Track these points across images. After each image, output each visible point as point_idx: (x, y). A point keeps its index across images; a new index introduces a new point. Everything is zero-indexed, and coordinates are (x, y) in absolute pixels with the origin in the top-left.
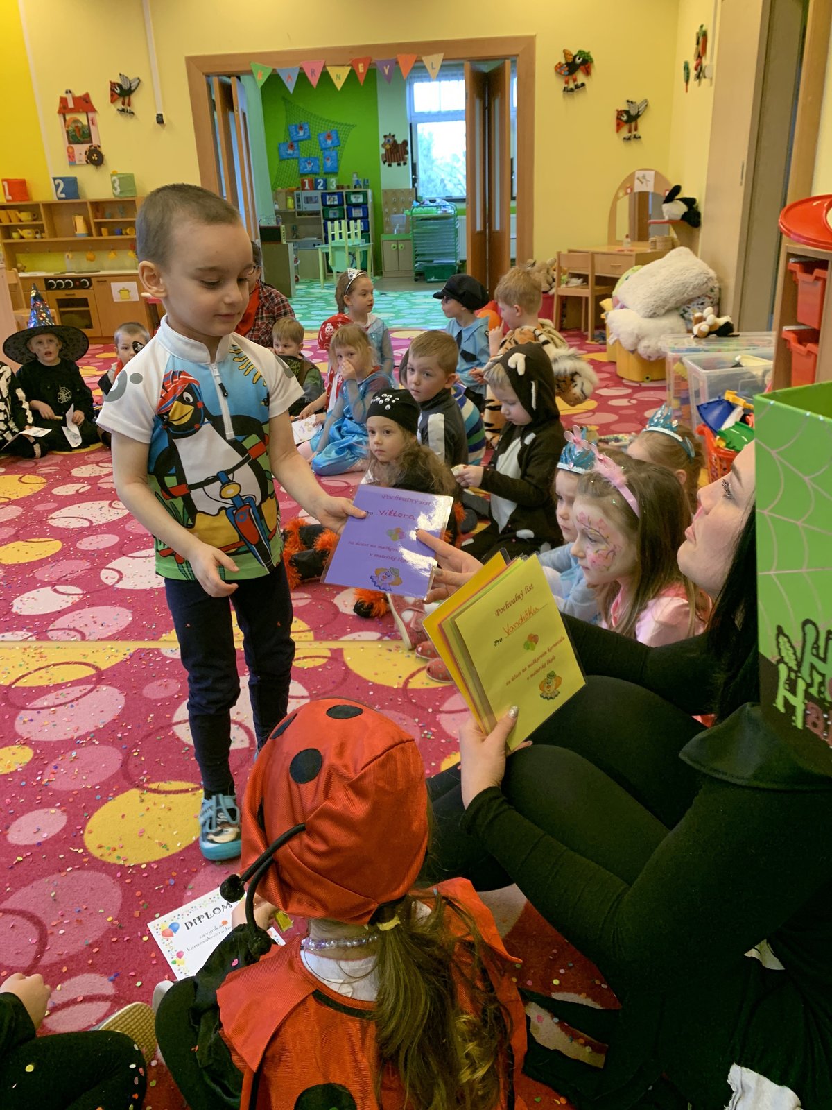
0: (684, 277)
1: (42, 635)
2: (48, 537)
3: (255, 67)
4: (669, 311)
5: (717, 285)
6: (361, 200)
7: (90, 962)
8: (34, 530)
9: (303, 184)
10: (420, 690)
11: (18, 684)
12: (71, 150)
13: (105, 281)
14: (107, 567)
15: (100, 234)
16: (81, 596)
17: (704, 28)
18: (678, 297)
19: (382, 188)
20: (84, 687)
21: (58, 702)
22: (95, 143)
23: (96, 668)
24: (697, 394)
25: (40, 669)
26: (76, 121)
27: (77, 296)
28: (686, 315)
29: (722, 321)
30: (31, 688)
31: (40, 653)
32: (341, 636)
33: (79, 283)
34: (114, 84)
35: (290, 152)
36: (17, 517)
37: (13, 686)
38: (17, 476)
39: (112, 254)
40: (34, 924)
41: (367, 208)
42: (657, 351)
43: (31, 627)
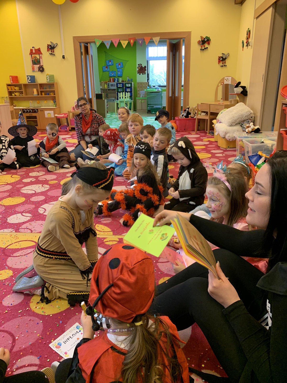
0: (242, 113)
1: (17, 230)
2: (20, 196)
3: (96, 40)
4: (236, 124)
5: (253, 116)
6: (130, 86)
7: (31, 351)
8: (16, 194)
9: (110, 80)
11: (8, 248)
12: (33, 67)
13: (43, 110)
14: (41, 207)
15: (42, 95)
16: (31, 217)
17: (249, 29)
18: (240, 119)
19: (137, 82)
20: (31, 249)
21: (22, 254)
22: (41, 64)
24: (248, 152)
25: (16, 242)
26: (35, 57)
27: (33, 115)
28: (242, 126)
29: (256, 127)
30: (13, 249)
31: (16, 237)
32: (122, 234)
33: (34, 111)
34: (49, 45)
35: (106, 69)
36: (10, 189)
37: (6, 248)
38: (10, 175)
39: (45, 102)
40: (11, 336)
41: (132, 88)
42: (232, 138)
43: (14, 227)
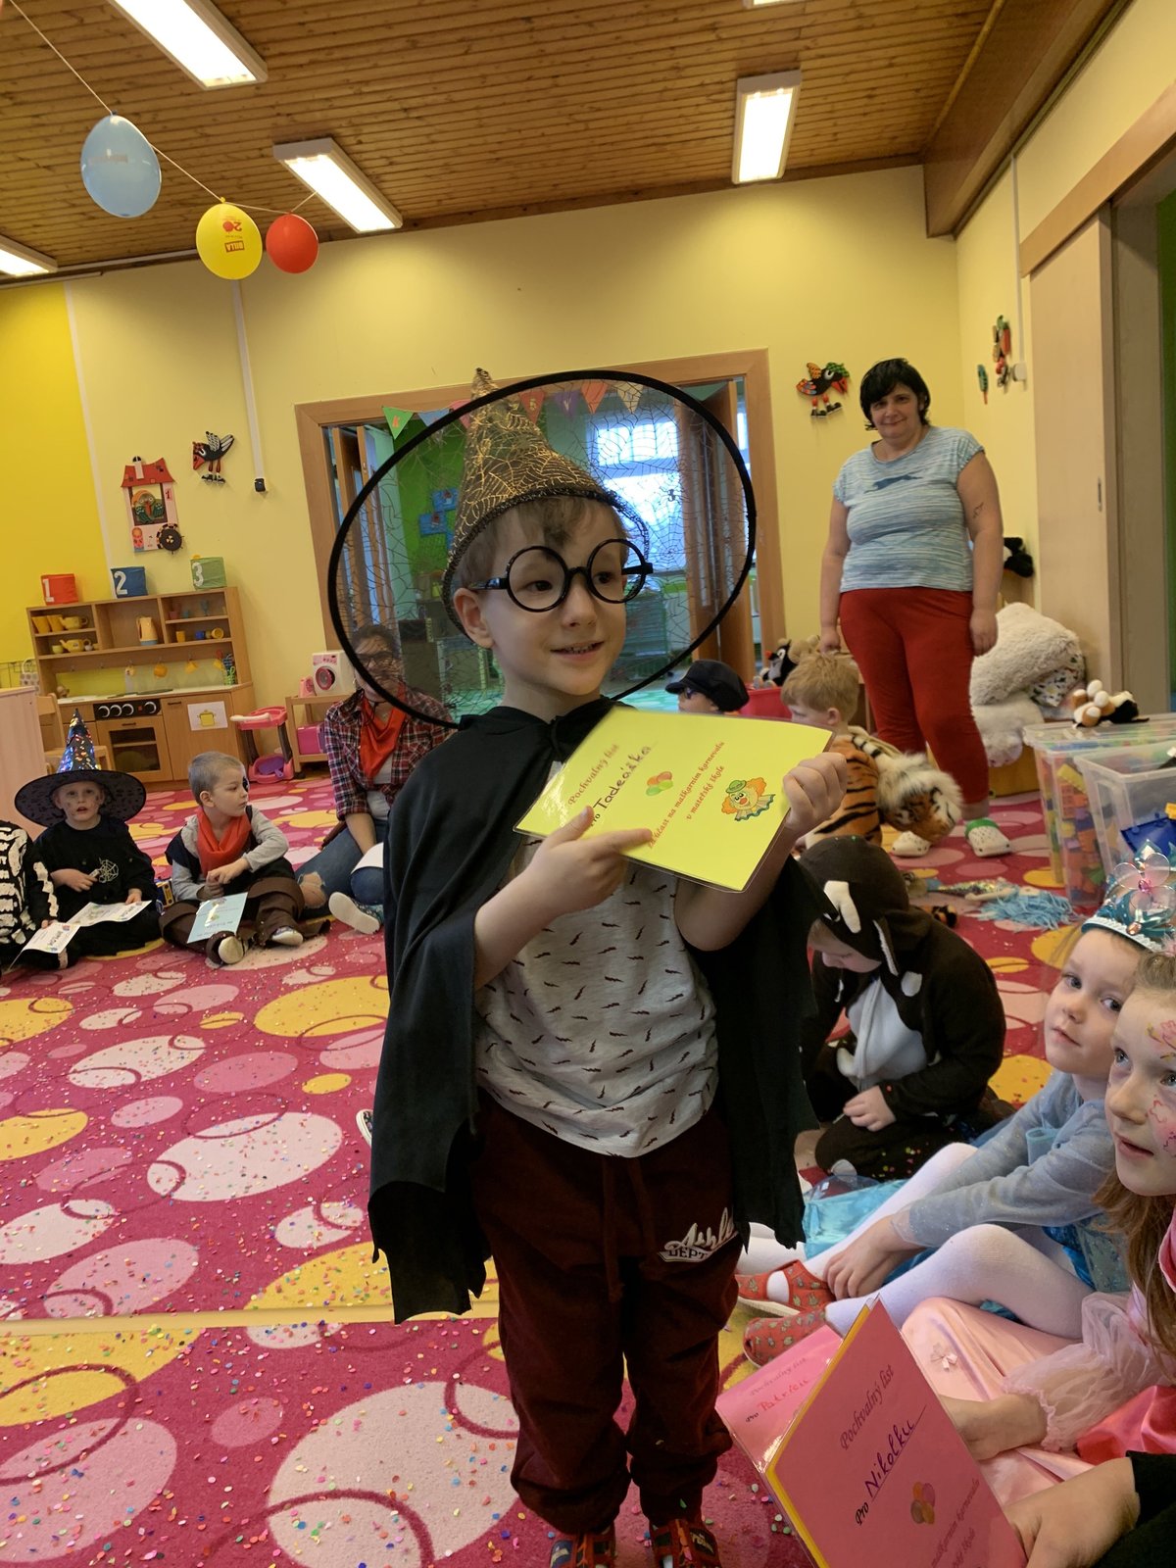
0: (1030, 643)
1: (34, 1307)
2: (66, 1106)
3: (389, 414)
4: (1013, 693)
5: (1079, 652)
8: (45, 1094)
12: (137, 533)
13: (179, 702)
14: (160, 1158)
15: (174, 639)
16: (110, 1221)
17: (1004, 320)
18: (1026, 673)
20: (102, 1423)
21: (49, 1463)
22: (171, 522)
23: (127, 1378)
24: (1109, 812)
25: (23, 1384)
26: (146, 495)
27: (138, 727)
28: (1040, 698)
29: (1119, 700)
33: (144, 707)
34: (200, 445)
35: (434, 525)
36: (18, 1073)
38: (28, 1001)
39: (190, 666)
42: (1004, 753)
43: (17, 1289)
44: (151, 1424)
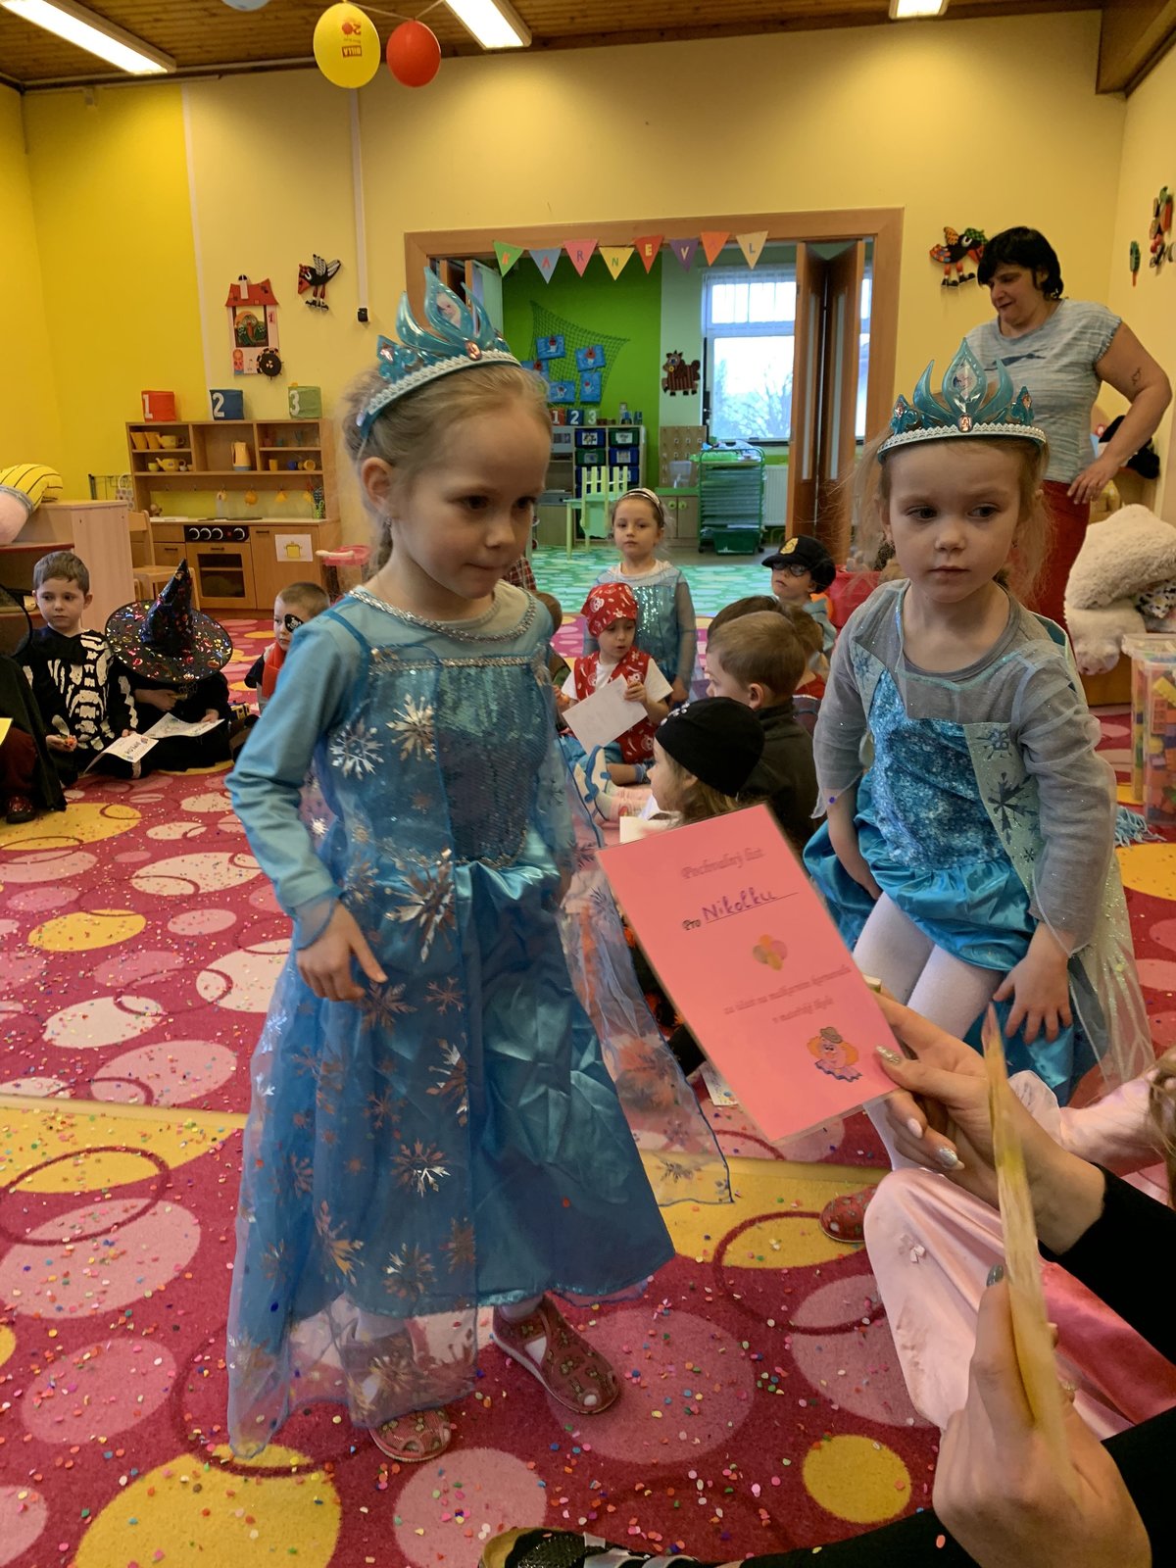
0: (1144, 549)
1: (81, 1089)
2: (127, 908)
3: (498, 250)
4: (1117, 601)
6: (629, 440)
10: (747, 1270)
12: (238, 355)
13: (267, 531)
14: (210, 967)
15: (266, 467)
16: (158, 1019)
17: (1168, 192)
18: (1135, 579)
19: (661, 424)
20: (133, 1201)
21: (82, 1231)
22: (272, 345)
23: (161, 1164)
25: (65, 1157)
26: (249, 317)
27: (226, 552)
28: (1146, 608)
30: (41, 1196)
33: (233, 533)
34: (305, 268)
36: (86, 872)
37: (12, 1190)
38: (100, 806)
39: (281, 497)
41: (638, 452)
42: (1099, 661)
43: (67, 1071)
44: (179, 1209)
